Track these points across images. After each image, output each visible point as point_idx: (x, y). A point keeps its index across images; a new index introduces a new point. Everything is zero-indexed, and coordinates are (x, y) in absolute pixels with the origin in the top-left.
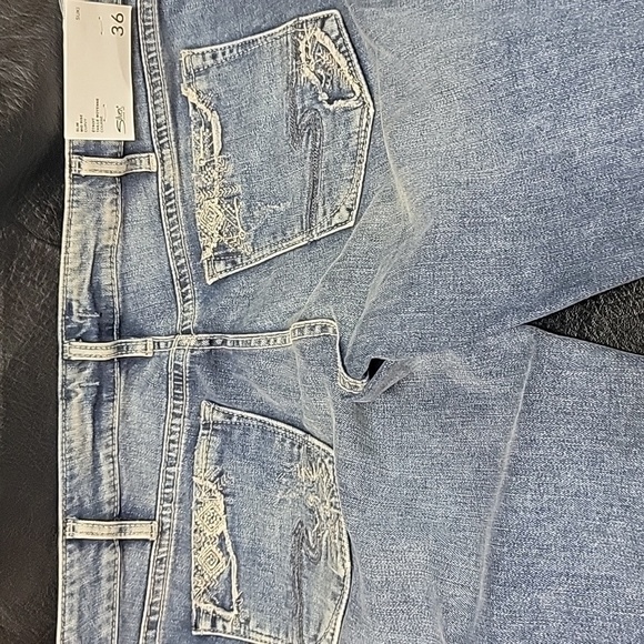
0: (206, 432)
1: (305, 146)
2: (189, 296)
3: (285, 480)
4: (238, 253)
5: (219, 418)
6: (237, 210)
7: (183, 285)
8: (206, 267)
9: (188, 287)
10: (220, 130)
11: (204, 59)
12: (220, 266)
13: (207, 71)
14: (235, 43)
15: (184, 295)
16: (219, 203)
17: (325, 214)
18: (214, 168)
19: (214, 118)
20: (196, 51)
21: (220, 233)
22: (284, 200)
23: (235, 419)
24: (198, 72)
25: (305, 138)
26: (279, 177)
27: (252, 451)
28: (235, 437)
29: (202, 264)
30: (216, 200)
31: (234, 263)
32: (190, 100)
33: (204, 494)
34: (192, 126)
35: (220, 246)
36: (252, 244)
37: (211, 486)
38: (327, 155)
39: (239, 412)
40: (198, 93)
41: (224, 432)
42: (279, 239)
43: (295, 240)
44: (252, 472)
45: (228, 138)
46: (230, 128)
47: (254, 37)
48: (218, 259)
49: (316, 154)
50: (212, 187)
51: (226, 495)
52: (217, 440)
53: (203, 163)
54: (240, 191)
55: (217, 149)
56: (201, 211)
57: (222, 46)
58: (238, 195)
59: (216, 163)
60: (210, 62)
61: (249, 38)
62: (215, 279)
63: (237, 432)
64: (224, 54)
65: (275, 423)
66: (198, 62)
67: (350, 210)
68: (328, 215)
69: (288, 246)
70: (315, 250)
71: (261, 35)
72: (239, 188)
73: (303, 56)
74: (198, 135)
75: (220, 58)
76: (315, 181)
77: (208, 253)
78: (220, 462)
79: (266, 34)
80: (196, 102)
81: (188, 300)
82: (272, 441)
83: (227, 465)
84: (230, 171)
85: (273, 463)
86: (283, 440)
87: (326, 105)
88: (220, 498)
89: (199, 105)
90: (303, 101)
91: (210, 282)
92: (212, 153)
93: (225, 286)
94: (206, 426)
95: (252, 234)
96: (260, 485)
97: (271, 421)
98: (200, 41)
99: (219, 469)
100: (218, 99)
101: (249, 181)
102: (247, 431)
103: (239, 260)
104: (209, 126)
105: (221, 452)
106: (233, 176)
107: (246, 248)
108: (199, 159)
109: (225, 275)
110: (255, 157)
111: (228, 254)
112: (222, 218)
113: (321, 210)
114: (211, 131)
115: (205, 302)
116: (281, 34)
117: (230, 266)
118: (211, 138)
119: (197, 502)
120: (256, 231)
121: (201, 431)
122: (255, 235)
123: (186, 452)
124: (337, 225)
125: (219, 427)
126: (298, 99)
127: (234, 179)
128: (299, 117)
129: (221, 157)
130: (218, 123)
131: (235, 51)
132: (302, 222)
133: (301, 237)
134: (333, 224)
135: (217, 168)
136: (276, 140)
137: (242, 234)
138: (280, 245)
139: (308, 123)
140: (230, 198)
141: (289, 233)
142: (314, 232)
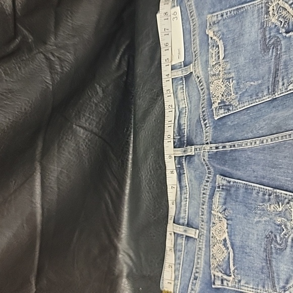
0: (218, 190)
1: (271, 54)
2: (208, 125)
3: (259, 212)
4: (231, 105)
5: (225, 183)
6: (231, 85)
7: (205, 120)
8: (214, 112)
9: (206, 121)
10: (223, 49)
11: (217, 17)
12: (222, 111)
13: (218, 22)
14: (233, 9)
15: (205, 124)
17: (283, 84)
19: (220, 43)
21: (222, 95)
22: (258, 80)
23: (232, 183)
24: (214, 23)
25: (271, 51)
26: (255, 69)
27: (241, 198)
28: (232, 192)
29: (212, 110)
30: (221, 80)
31: (229, 110)
32: (210, 36)
33: (216, 219)
34: (210, 47)
35: (222, 102)
36: (238, 101)
37: (220, 215)
38: (284, 58)
39: (234, 180)
40: (214, 32)
41: (227, 190)
42: (254, 98)
43: (264, 98)
44: (241, 208)
45: (227, 52)
46: (228, 48)
47: (243, 6)
48: (220, 108)
49: (278, 58)
50: (219, 74)
51: (227, 220)
52: (224, 193)
53: (214, 63)
54: (234, 76)
55: (221, 58)
56: (212, 85)
57: (226, 11)
59: (221, 63)
60: (220, 18)
61: (240, 6)
62: (219, 117)
63: (233, 189)
64: (227, 14)
65: (253, 184)
66: (215, 19)
68: (285, 85)
69: (259, 101)
70: (275, 102)
71: (247, 4)
72: (233, 75)
73: (271, 13)
74: (213, 51)
75: (225, 16)
76: (277, 70)
77: (215, 105)
78: (225, 204)
79: (249, 4)
80: (212, 36)
81: (207, 127)
82: (252, 193)
83: (228, 205)
84: (228, 66)
85: (251, 204)
86: (258, 193)
87: (284, 34)
88: (225, 221)
89: (214, 38)
90: (270, 33)
91: (216, 119)
92: (219, 59)
93: (224, 120)
94: (219, 187)
95: (239, 96)
96: (245, 215)
97: (250, 184)
99: (224, 207)
100: (223, 34)
101: (238, 71)
102: (238, 188)
103: (231, 108)
105: (225, 199)
106: (230, 69)
107: (235, 103)
108: (212, 62)
109: (224, 115)
110: (242, 60)
111: (226, 105)
112: (224, 88)
113: (281, 83)
114: (219, 48)
115: (215, 128)
116: (259, 3)
117: (226, 111)
118: (219, 52)
119: (214, 223)
120: (241, 94)
121: (217, 189)
123: (209, 198)
124: (290, 90)
125: (224, 187)
126: (267, 33)
127: (231, 71)
128: (267, 41)
129: (223, 61)
130: (223, 46)
131: (232, 13)
132: (269, 89)
133: (268, 97)
134: (288, 90)
135: (221, 66)
136: (254, 53)
137: (233, 96)
138: (254, 101)
139: (273, 44)
140: (228, 79)
141: (260, 95)
142: (276, 94)
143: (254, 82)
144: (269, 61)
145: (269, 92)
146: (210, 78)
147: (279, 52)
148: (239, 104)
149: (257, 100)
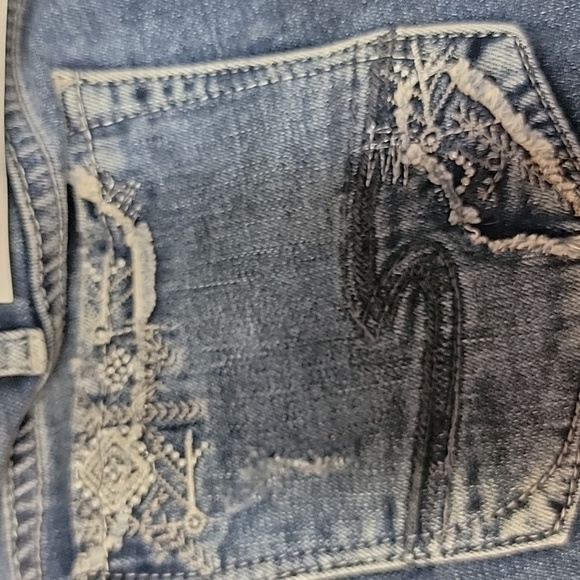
6: (191, 461)
11: (116, 99)
13: (122, 127)
14: (201, 69)
16: (141, 439)
18: (133, 351)
19: (139, 240)
20: (93, 77)
21: (136, 513)
22: (329, 449)
24: (99, 129)
25: (402, 312)
26: (316, 391)
34: (83, 252)
40: (101, 176)
42: (307, 543)
43: (363, 554)
45: (170, 286)
46: (178, 262)
47: (255, 62)
50: (125, 399)
53: (104, 338)
54: (205, 414)
56: (86, 453)
57: (164, 72)
58: (198, 423)
59: (139, 342)
60: (129, 106)
61: (242, 63)
64: (168, 91)
66: (99, 105)
67: (558, 507)
68: (488, 511)
71: (279, 58)
72: (200, 408)
73: (402, 116)
75: (157, 99)
79: (291, 57)
80: (96, 199)
84: (177, 361)
87: (476, 238)
89: (105, 207)
90: (394, 220)
92: (129, 315)
95: (224, 525)
98: (100, 52)
100: (152, 194)
101: (227, 393)
104: (125, 253)
106: (184, 377)
108: (92, 328)
110: (246, 336)
112: (146, 478)
113: (460, 497)
114: (129, 264)
116: (337, 60)
118: (129, 282)
120: (236, 516)
122: (232, 529)
124: (513, 541)
126: (380, 215)
127: (189, 385)
128: (381, 257)
129: (152, 327)
130: (150, 249)
131: (200, 89)
132: (390, 513)
133: (384, 550)
134: (504, 536)
135: (142, 355)
136: (308, 305)
137: (195, 520)
138: (309, 560)
139: (413, 277)
140: (174, 428)
141: (342, 534)
142: (433, 547)
143: (311, 460)
144: (393, 364)
145: (390, 527)
146: (78, 412)
147: (447, 330)
148: (223, 566)
149: (325, 560)
